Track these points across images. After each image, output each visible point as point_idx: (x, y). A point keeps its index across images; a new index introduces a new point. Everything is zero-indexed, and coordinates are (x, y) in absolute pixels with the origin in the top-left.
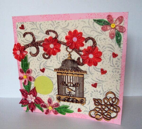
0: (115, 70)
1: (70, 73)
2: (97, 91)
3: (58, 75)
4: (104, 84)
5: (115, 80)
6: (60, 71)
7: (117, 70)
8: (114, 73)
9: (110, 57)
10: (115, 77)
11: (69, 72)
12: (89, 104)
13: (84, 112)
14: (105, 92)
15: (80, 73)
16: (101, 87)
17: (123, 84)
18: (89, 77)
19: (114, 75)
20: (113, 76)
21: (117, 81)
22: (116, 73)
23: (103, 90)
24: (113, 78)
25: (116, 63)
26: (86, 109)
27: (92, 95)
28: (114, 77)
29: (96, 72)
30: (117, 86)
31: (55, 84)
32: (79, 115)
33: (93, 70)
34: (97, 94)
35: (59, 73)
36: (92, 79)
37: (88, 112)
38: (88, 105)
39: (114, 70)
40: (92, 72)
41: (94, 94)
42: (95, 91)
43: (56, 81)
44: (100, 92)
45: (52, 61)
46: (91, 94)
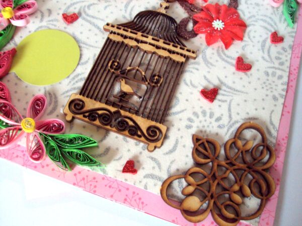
0: (274, 70)
1: (150, 44)
2: (211, 115)
3: (111, 40)
4: (237, 99)
5: (271, 94)
6: (121, 32)
7: (279, 73)
8: (270, 78)
9: (265, 41)
10: (272, 88)
11: (149, 39)
12: (171, 152)
13: (145, 181)
14: (236, 122)
15: (178, 50)
16: (225, 106)
17: (289, 112)
18: (197, 69)
19: (267, 83)
20: (264, 83)
21: (275, 98)
22: (275, 79)
23: (230, 117)
24: (265, 88)
25: (277, 55)
26: (157, 168)
27: (192, 124)
28: (269, 86)
29: (222, 63)
30: (273, 111)
31: (87, 62)
32: (120, 191)
33: (216, 57)
34: (211, 123)
35: (116, 35)
36: (205, 77)
37: (160, 184)
38: (167, 153)
39: (270, 71)
40: (210, 61)
41: (200, 122)
42: (204, 113)
43: (95, 55)
44: (218, 119)
45: (108, 8)
46: (190, 120)
